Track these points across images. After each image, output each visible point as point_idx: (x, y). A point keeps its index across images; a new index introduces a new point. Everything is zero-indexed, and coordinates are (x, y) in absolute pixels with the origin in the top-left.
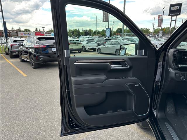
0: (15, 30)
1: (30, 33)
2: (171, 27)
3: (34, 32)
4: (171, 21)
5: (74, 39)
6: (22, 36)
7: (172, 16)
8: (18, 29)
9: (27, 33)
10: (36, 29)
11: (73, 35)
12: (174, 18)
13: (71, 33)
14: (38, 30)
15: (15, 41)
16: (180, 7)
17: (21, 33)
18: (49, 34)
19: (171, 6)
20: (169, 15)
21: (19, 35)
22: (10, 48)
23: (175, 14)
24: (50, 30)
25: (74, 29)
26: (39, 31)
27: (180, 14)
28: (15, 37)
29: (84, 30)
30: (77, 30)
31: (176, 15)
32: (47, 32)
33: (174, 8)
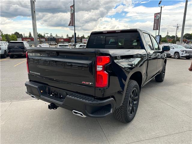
0: (80, 37)
6: (85, 42)
8: (82, 36)
15: (81, 46)
17: (84, 39)
21: (82, 42)
28: (80, 43)
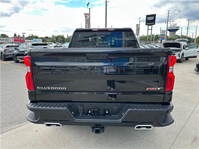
1: (8, 38)
2: (148, 35)
3: (12, 37)
4: (148, 30)
5: (58, 45)
7: (149, 25)
9: (3, 38)
10: (15, 35)
11: (57, 41)
12: (150, 27)
13: (55, 39)
14: (17, 35)
15: (8, 46)
16: (154, 18)
18: (30, 40)
19: (148, 16)
20: (146, 25)
22: (3, 52)
23: (150, 24)
24: (31, 35)
25: (58, 35)
26: (18, 37)
27: (154, 24)
29: (69, 36)
30: (62, 35)
31: (152, 25)
32: (27, 37)
33: (150, 19)
